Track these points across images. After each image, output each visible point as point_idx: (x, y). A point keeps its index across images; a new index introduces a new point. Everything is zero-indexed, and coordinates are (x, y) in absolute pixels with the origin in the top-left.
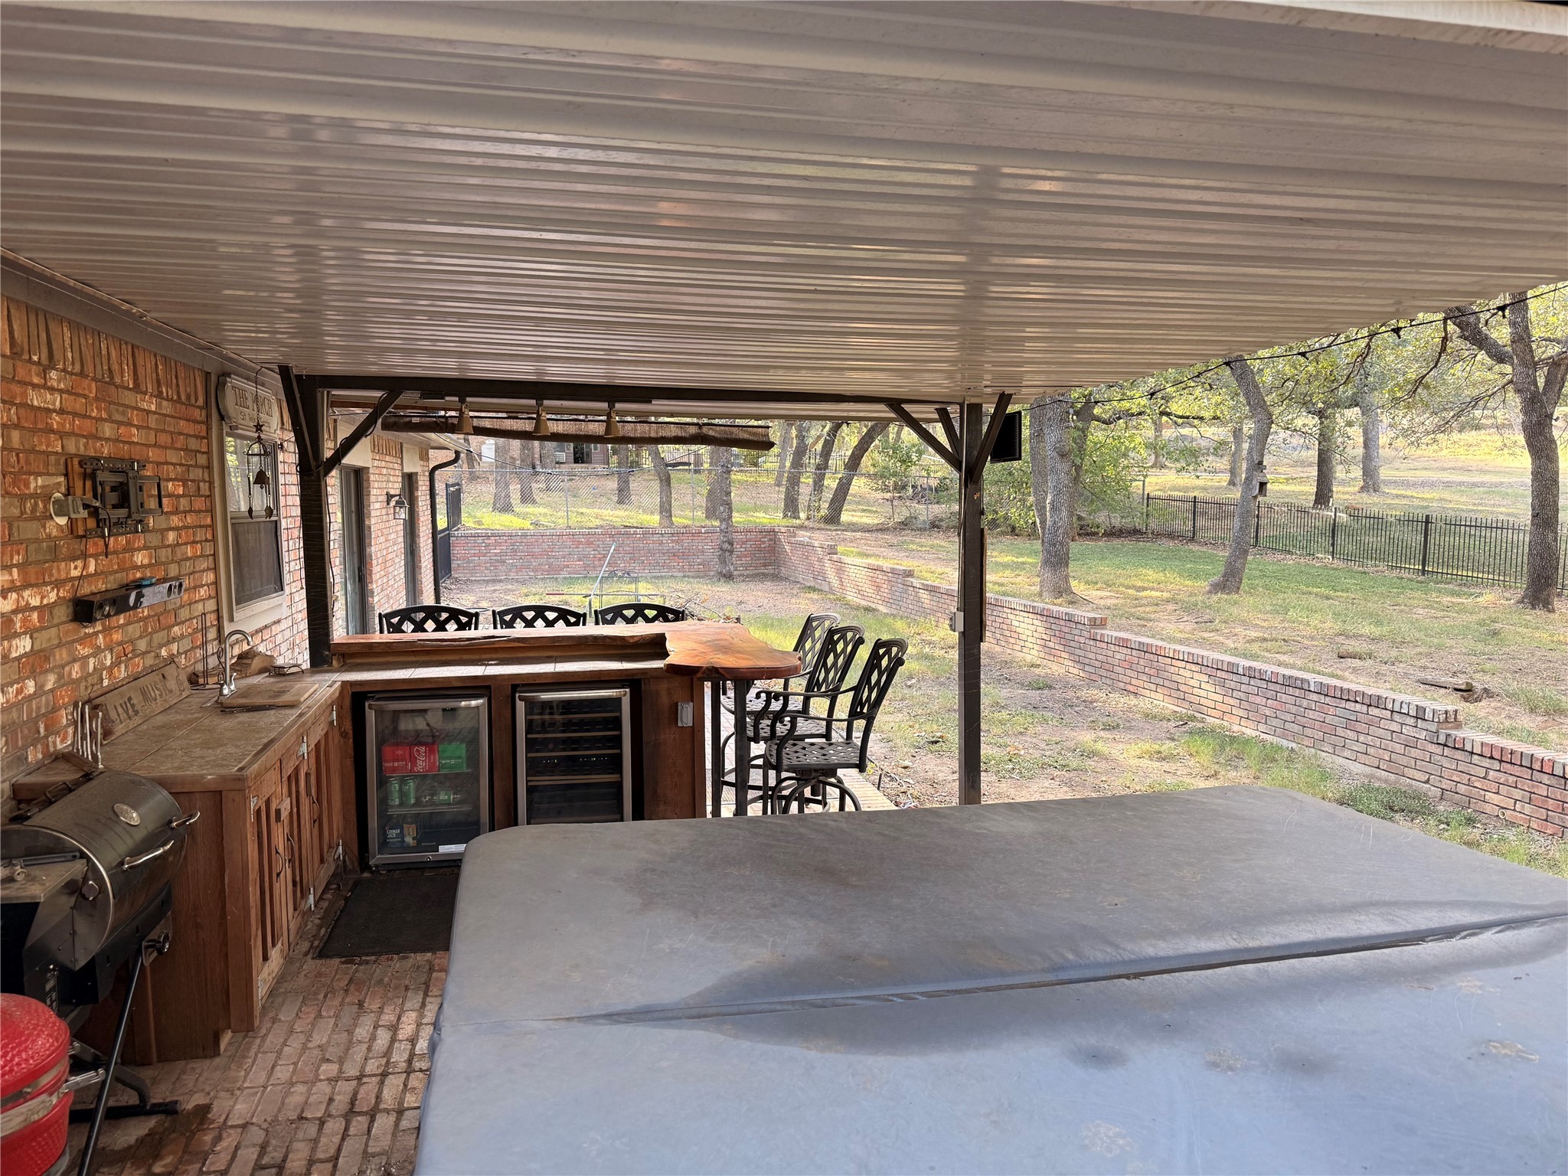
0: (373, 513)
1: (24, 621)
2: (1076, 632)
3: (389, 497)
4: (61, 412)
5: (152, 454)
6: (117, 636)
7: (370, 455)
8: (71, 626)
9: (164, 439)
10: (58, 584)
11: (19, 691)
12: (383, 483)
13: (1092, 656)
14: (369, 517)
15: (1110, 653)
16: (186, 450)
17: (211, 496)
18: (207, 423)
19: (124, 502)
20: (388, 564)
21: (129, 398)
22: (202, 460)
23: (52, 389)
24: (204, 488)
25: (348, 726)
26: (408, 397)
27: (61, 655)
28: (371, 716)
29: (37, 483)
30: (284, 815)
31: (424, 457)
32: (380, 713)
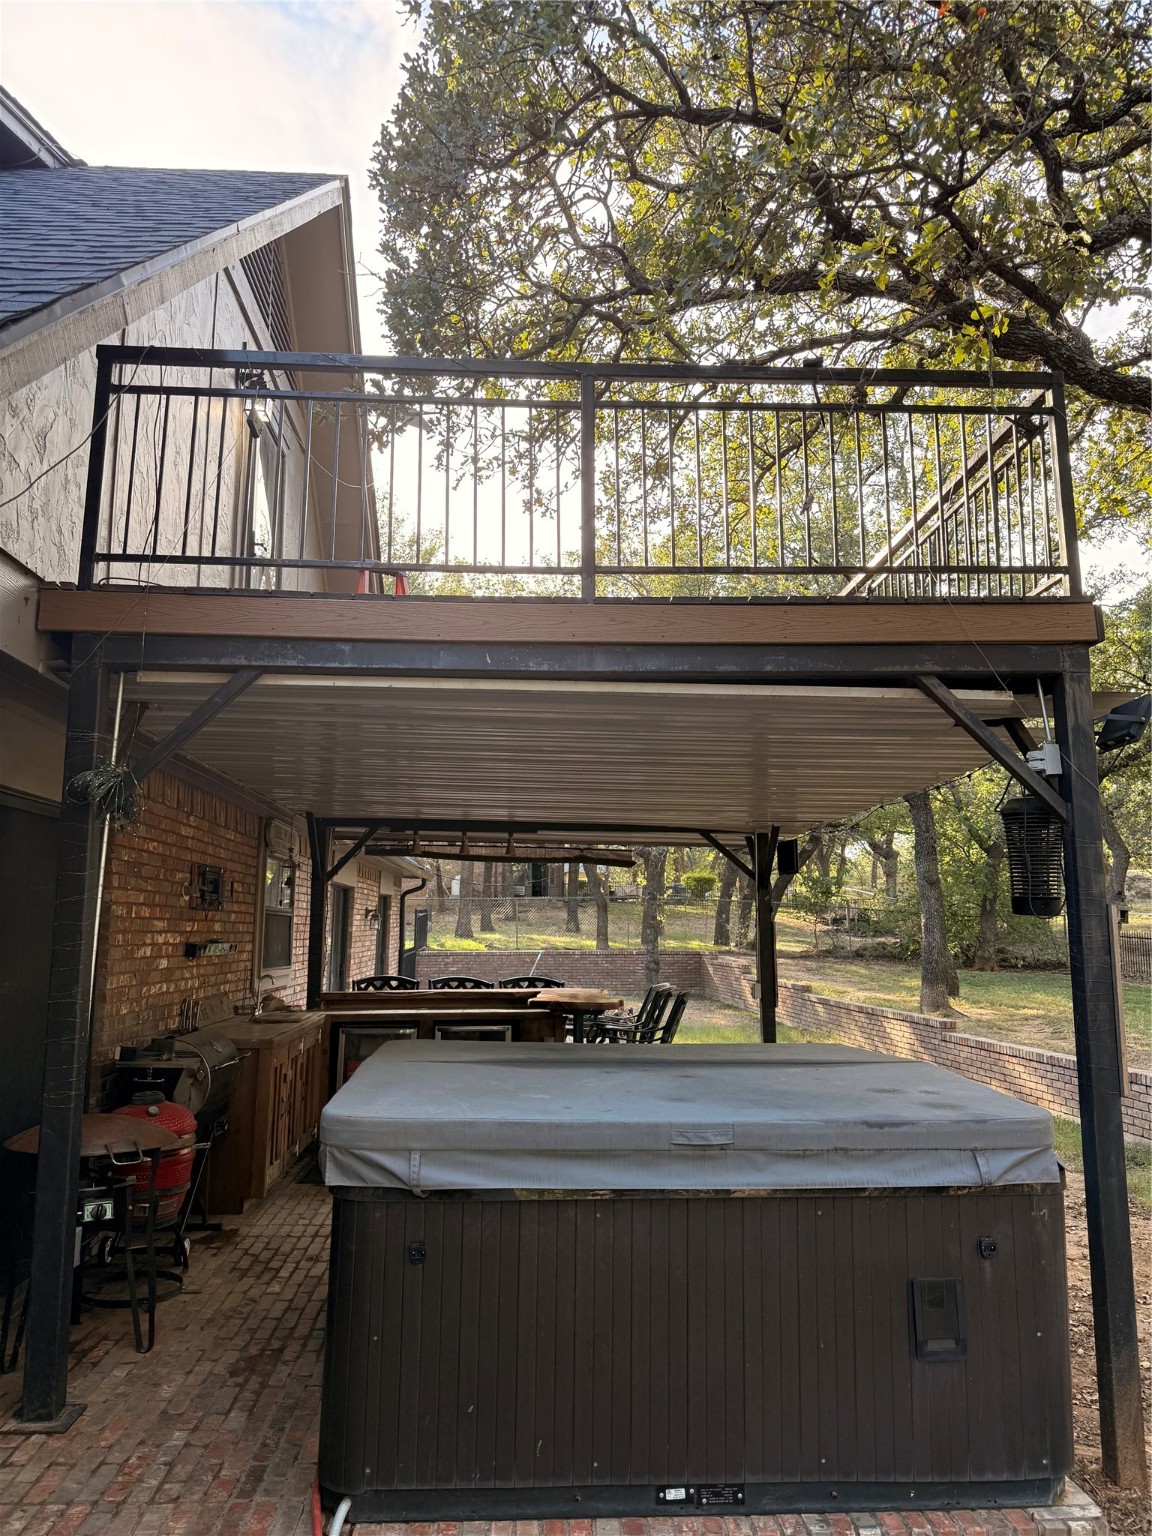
0: (355, 923)
1: (167, 949)
2: (932, 1035)
3: (368, 911)
4: (193, 838)
5: (229, 865)
6: (202, 971)
7: (356, 878)
8: (184, 959)
9: (236, 857)
10: (182, 933)
11: (160, 988)
12: (364, 900)
13: (944, 1055)
14: (352, 925)
15: (957, 1053)
16: (246, 864)
17: (255, 895)
18: (258, 848)
19: (216, 891)
20: (363, 965)
21: (222, 831)
22: (253, 871)
23: (190, 826)
24: (253, 888)
25: (327, 1044)
26: (382, 832)
27: (178, 974)
28: (342, 1038)
29: (179, 876)
30: (288, 1080)
31: (398, 883)
32: (348, 1036)
